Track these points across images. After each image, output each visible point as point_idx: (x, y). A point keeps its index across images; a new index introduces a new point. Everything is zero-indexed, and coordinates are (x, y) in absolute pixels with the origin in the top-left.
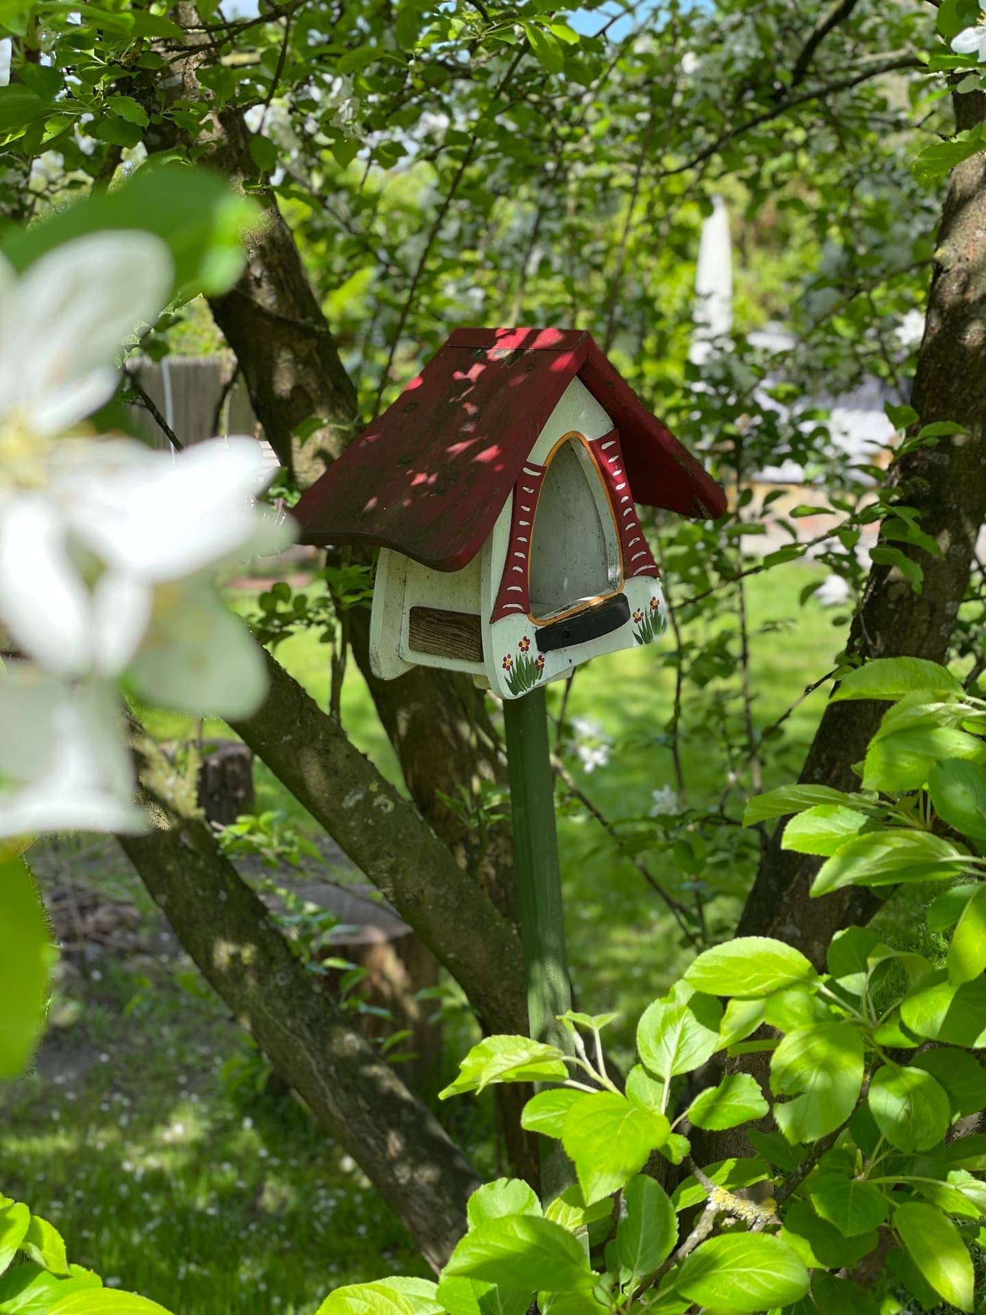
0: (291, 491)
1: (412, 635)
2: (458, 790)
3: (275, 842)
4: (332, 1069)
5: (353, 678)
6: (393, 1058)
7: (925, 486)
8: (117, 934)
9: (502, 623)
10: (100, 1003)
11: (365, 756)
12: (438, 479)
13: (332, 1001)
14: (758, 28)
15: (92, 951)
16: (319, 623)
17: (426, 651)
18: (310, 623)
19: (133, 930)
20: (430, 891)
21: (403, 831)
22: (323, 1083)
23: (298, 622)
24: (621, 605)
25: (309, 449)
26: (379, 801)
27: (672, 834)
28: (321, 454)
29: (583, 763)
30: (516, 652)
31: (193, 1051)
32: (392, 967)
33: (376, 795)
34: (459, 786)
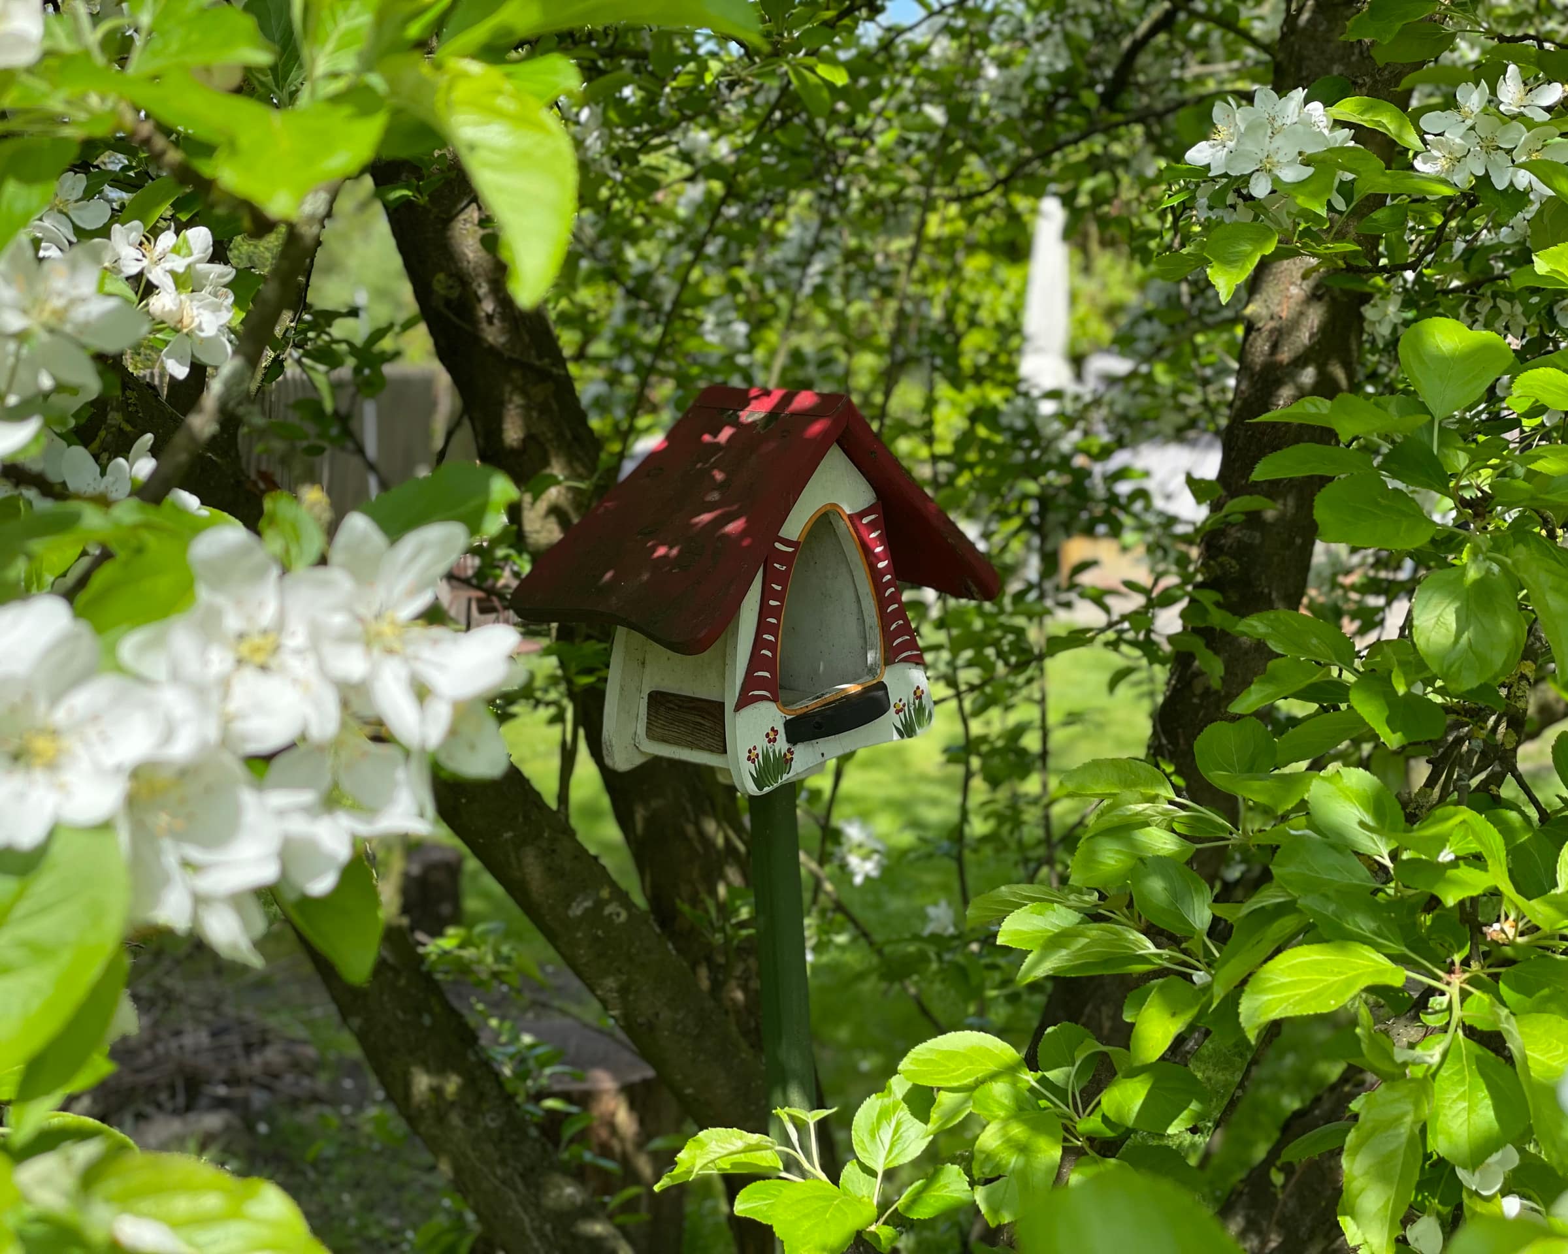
0: (520, 553)
1: (650, 723)
2: (702, 902)
3: (490, 959)
4: (548, 1227)
5: (586, 769)
6: (621, 1219)
7: (1234, 566)
8: (289, 1078)
9: (748, 712)
10: (266, 1162)
11: (596, 858)
12: (680, 552)
13: (550, 1147)
14: (1067, 37)
15: (259, 1098)
16: (548, 704)
17: (664, 740)
18: (538, 703)
19: (310, 1074)
20: (666, 1015)
21: (637, 944)
22: (536, 1244)
23: (523, 702)
24: (881, 693)
25: (542, 506)
26: (609, 909)
27: (947, 957)
28: (555, 511)
29: (851, 875)
30: (762, 744)
31: (379, 1223)
32: (624, 1118)
33: (607, 902)
34: (704, 895)
